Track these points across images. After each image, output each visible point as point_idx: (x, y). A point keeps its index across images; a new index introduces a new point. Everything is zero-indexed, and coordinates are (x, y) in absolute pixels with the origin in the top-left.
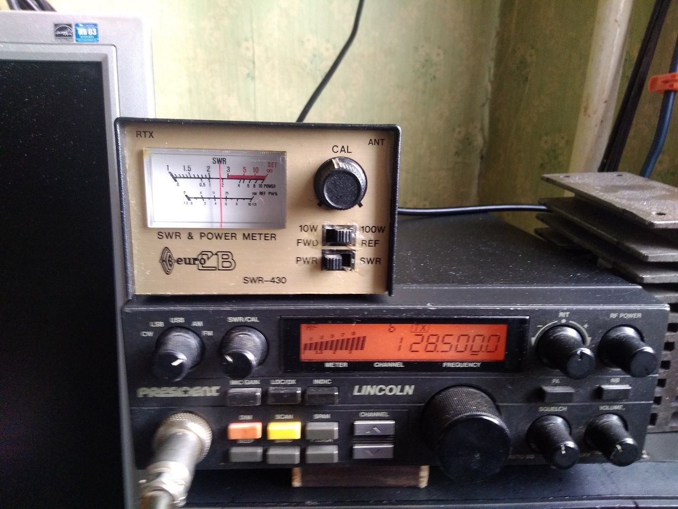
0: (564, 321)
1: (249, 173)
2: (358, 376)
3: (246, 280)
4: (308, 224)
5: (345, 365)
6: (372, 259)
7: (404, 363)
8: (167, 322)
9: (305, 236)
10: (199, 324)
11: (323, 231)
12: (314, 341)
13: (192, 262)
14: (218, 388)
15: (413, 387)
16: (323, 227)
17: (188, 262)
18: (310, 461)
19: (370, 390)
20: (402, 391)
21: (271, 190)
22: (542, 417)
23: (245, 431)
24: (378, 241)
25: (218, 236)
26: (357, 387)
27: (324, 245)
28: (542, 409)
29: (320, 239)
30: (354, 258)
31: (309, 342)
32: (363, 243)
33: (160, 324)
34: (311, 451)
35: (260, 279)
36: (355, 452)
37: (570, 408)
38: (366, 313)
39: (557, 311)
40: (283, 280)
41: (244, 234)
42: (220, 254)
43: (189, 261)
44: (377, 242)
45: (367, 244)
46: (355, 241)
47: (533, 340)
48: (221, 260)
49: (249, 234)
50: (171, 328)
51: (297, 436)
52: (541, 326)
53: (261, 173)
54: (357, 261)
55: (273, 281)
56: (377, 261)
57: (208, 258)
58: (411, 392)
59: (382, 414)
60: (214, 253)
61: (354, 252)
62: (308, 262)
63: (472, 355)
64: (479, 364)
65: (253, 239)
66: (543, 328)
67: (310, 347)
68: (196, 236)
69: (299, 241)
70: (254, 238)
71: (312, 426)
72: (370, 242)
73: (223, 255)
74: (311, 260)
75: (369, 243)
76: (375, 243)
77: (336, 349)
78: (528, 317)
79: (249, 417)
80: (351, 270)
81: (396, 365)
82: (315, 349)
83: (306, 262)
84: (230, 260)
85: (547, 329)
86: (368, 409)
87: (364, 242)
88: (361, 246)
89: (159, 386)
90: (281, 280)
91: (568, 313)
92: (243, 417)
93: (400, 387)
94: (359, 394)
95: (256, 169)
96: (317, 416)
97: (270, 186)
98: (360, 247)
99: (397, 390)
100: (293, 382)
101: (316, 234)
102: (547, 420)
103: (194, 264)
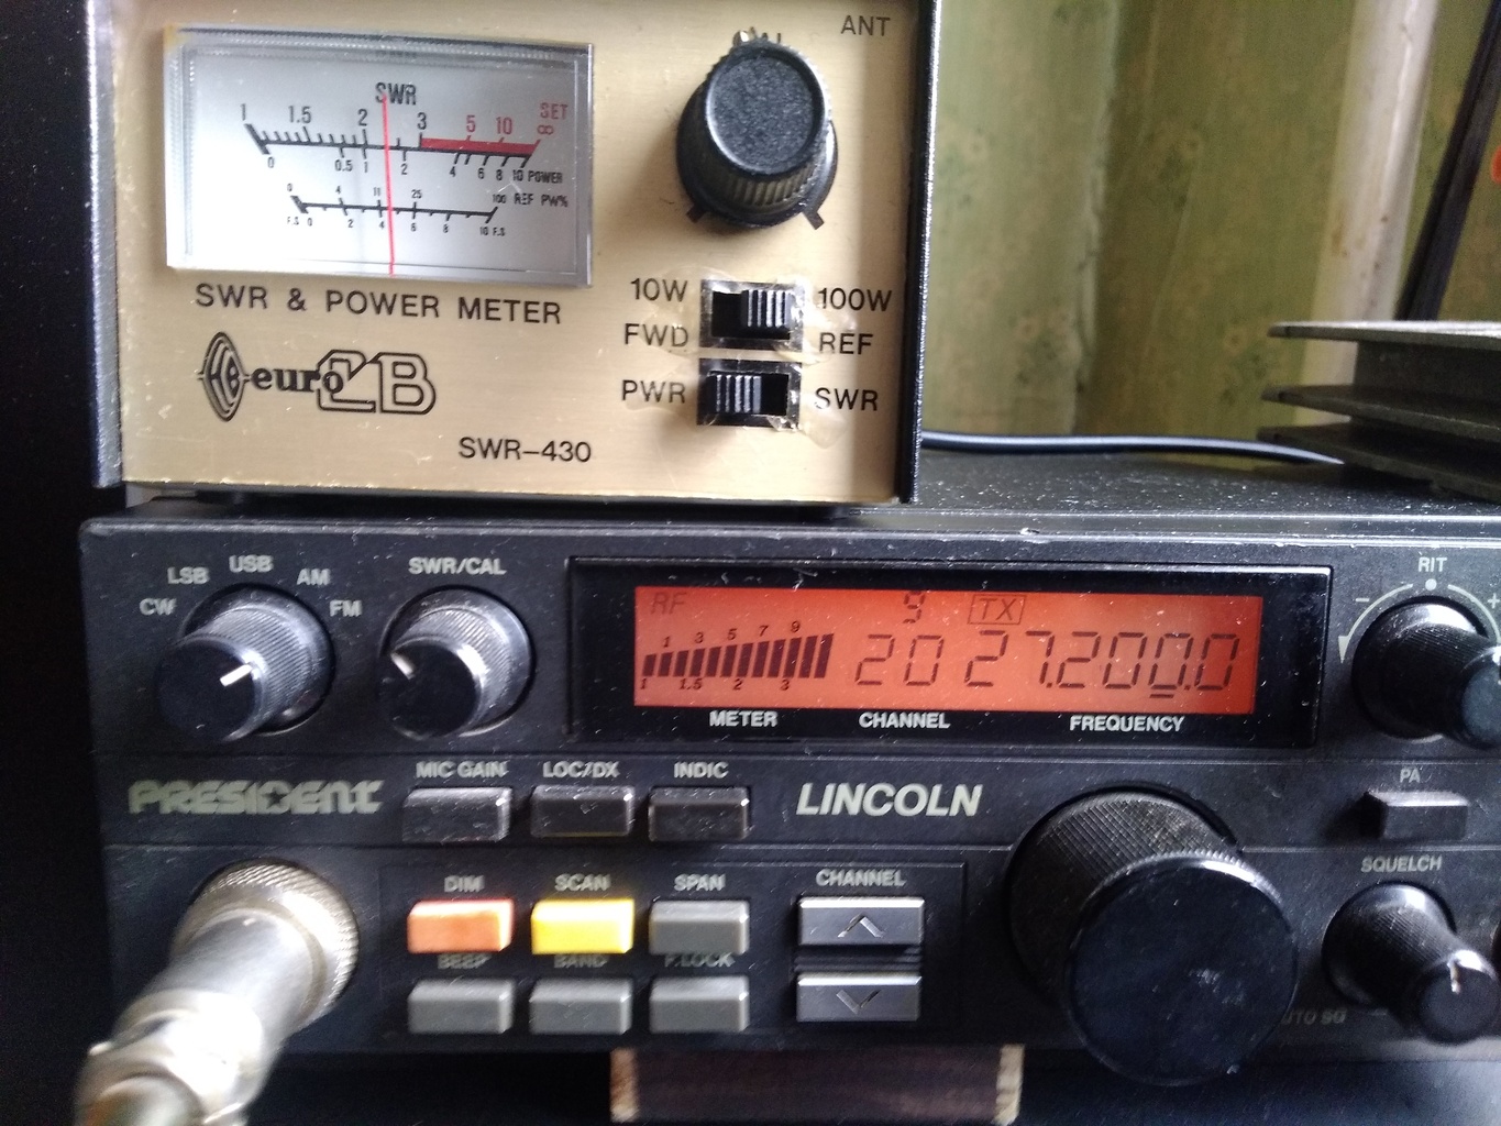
0: (1431, 585)
1: (486, 134)
2: (807, 752)
3: (467, 447)
4: (659, 276)
5: (771, 718)
6: (851, 395)
7: (951, 715)
8: (218, 569)
9: (651, 314)
10: (321, 577)
11: (703, 301)
12: (675, 648)
13: (300, 383)
14: (376, 786)
15: (978, 790)
16: (704, 285)
17: (287, 381)
18: (660, 1024)
19: (847, 799)
20: (945, 801)
21: (551, 189)
22: (1367, 889)
23: (459, 924)
24: (870, 336)
25: (383, 304)
26: (807, 789)
27: (706, 340)
28: (1368, 865)
29: (694, 325)
30: (797, 386)
31: (659, 651)
32: (824, 341)
33: (198, 576)
34: (663, 993)
35: (510, 447)
36: (802, 998)
37: (1452, 861)
38: (834, 552)
39: (1413, 555)
40: (583, 452)
41: (462, 302)
42: (387, 361)
43: (291, 381)
44: (865, 340)
45: (837, 344)
46: (800, 332)
47: (1344, 642)
48: (389, 381)
49: (477, 302)
50: (230, 589)
51: (623, 942)
52: (1367, 600)
53: (517, 137)
54: (804, 398)
55: (550, 451)
56: (865, 401)
57: (352, 375)
58: (972, 809)
59: (884, 878)
60: (370, 357)
61: (797, 368)
62: (658, 398)
63: (1153, 696)
64: (1178, 723)
65: (488, 318)
66: (1371, 607)
67: (664, 665)
68: (315, 302)
69: (632, 329)
70: (492, 314)
71: (667, 913)
72: (846, 339)
73: (396, 364)
74: (666, 391)
75: (843, 343)
76: (861, 344)
77: (743, 672)
78: (1326, 571)
79: (475, 884)
80: (788, 425)
81: (928, 721)
82: (680, 671)
83: (652, 397)
84: (418, 380)
85: (1382, 610)
86: (840, 860)
87: (828, 338)
88: (817, 350)
89: (195, 778)
90: (577, 452)
91: (1442, 560)
92: (453, 883)
93: (937, 789)
94: (813, 811)
95: (505, 124)
96: (684, 882)
97: (547, 178)
98: (815, 354)
99: (929, 802)
100: (611, 769)
101: (681, 309)
102: (1386, 898)
103: (307, 388)
